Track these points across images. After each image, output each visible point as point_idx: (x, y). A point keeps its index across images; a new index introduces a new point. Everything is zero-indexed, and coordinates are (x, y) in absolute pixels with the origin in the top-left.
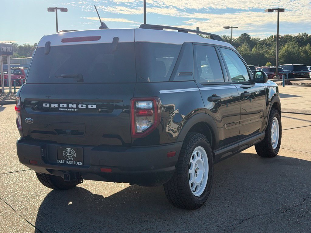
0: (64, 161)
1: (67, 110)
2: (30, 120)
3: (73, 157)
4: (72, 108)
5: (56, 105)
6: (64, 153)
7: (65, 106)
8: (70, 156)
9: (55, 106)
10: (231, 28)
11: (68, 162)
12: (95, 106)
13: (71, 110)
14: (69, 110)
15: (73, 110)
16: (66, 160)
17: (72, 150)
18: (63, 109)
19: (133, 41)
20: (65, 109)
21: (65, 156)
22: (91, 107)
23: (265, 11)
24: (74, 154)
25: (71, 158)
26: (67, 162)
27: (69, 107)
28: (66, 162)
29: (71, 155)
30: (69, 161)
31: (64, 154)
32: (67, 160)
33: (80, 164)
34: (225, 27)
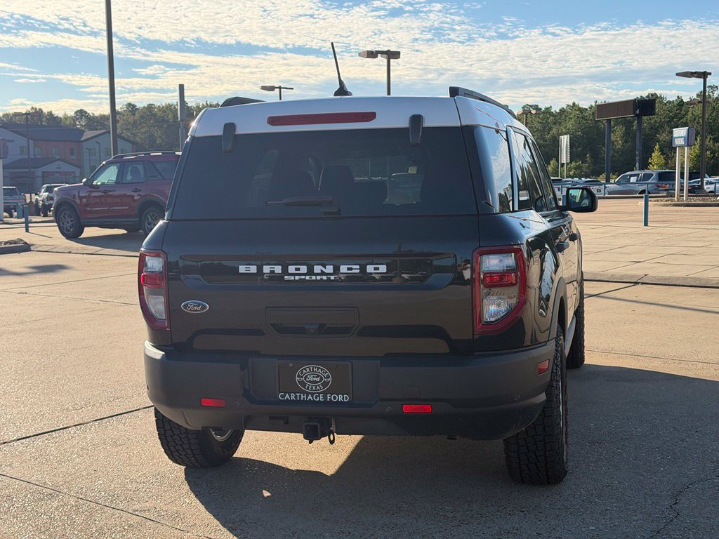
0: (298, 394)
1: (308, 278)
2: (199, 305)
3: (325, 384)
4: (323, 273)
5: (278, 269)
6: (299, 376)
7: (304, 269)
8: (316, 382)
9: (272, 272)
10: (278, 90)
11: (310, 397)
12: (383, 269)
13: (319, 278)
14: (314, 278)
15: (325, 278)
16: (304, 393)
17: (322, 370)
18: (297, 278)
19: (459, 125)
20: (303, 277)
21: (303, 384)
22: (373, 271)
23: (360, 55)
24: (328, 377)
25: (318, 388)
26: (307, 398)
27: (315, 272)
28: (304, 397)
29: (318, 379)
30: (312, 394)
31: (297, 378)
32: (308, 394)
33: (343, 399)
34: (264, 88)
